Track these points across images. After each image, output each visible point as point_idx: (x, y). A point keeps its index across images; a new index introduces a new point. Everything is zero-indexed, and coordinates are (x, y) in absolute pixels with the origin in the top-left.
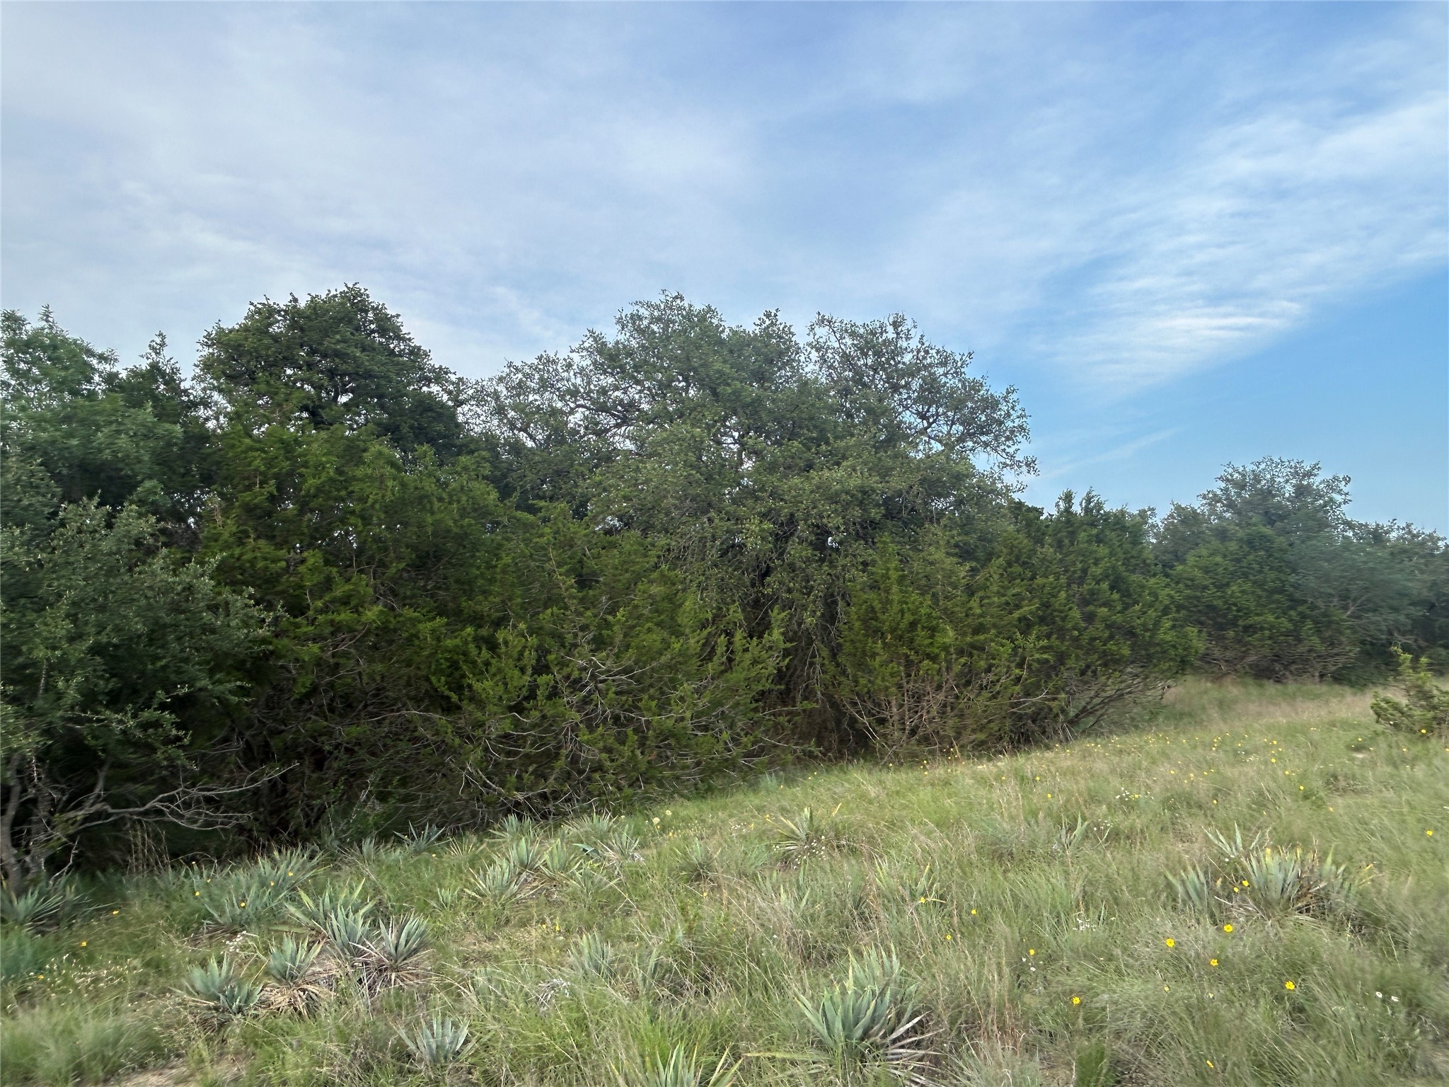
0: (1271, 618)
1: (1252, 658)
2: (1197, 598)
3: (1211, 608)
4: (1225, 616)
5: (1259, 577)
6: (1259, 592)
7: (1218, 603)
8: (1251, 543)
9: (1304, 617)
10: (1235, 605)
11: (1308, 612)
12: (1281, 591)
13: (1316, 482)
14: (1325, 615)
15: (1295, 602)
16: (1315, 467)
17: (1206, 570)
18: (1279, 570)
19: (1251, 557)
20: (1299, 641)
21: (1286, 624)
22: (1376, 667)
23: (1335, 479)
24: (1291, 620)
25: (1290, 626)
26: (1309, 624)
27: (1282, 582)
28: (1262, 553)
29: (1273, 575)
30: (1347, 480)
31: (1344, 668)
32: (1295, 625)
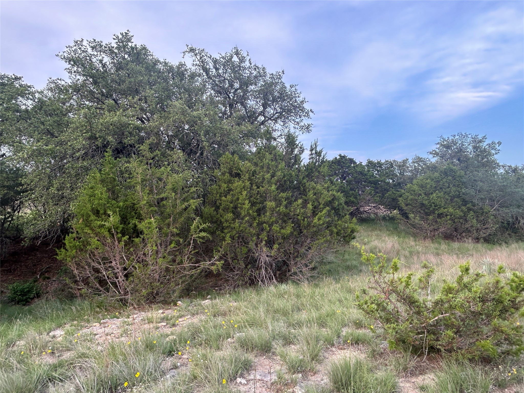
0: (451, 210)
1: (442, 230)
2: (416, 200)
3: (423, 205)
4: (428, 209)
5: (448, 190)
6: (447, 197)
7: (426, 202)
8: (445, 173)
9: (469, 210)
10: (434, 203)
11: (472, 207)
12: (459, 196)
13: (484, 145)
14: (481, 209)
15: (465, 202)
16: (484, 137)
17: (422, 186)
18: (458, 186)
19: (444, 180)
20: (466, 221)
21: (459, 213)
22: (509, 235)
23: (493, 143)
24: (462, 211)
25: (462, 214)
26: (472, 213)
27: (459, 192)
28: (450, 178)
29: (454, 189)
30: (500, 143)
31: (490, 235)
32: (465, 214)
